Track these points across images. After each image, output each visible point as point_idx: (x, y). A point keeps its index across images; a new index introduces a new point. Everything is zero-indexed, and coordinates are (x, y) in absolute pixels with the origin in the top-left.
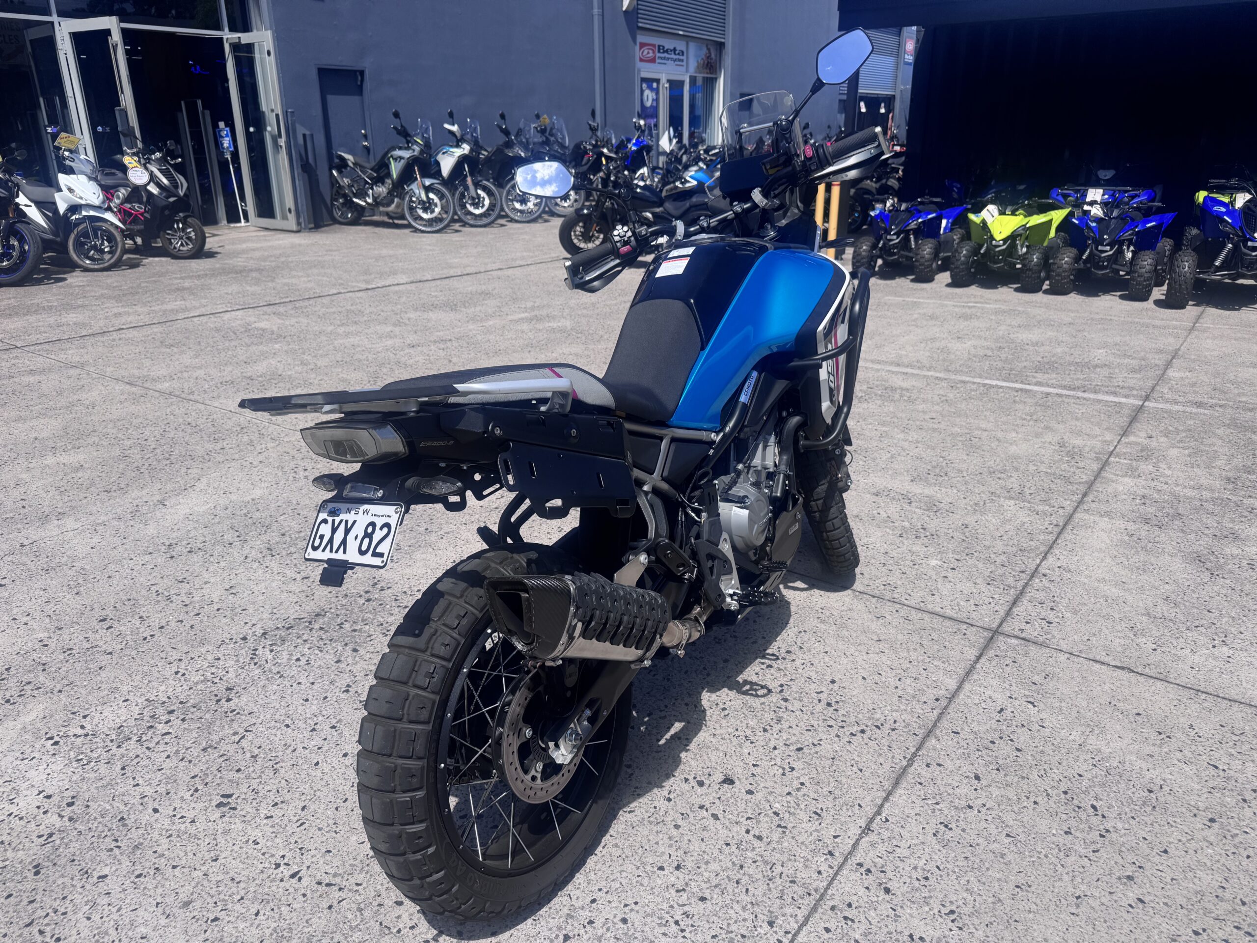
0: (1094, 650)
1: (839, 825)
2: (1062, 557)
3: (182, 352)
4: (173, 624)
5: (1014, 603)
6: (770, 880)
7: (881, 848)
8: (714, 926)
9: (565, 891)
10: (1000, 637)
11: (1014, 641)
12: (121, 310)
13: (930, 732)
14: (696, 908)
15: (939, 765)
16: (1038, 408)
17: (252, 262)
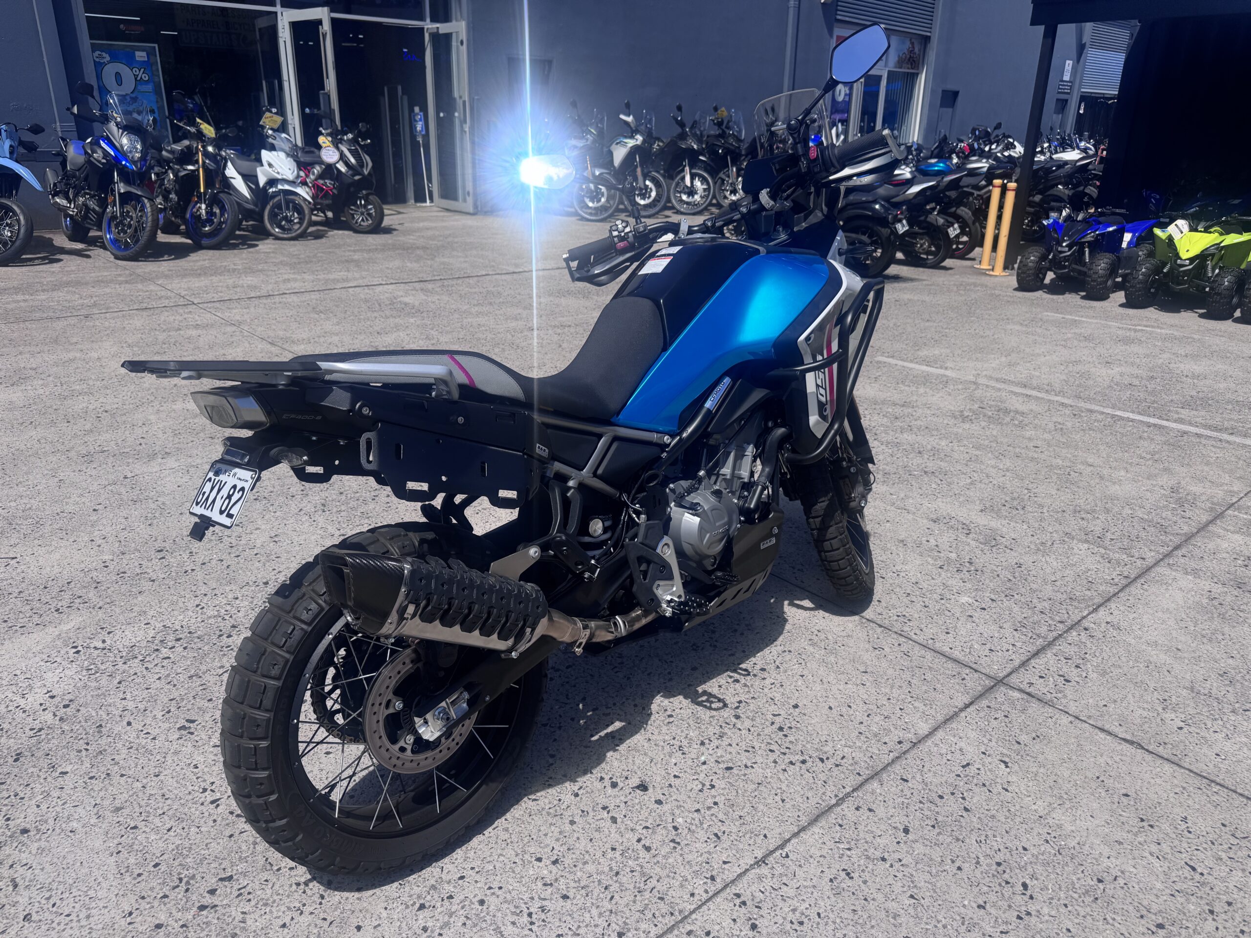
0: (1107, 717)
1: (734, 852)
2: (1116, 613)
3: (328, 319)
4: (214, 562)
5: (1036, 654)
6: (639, 892)
7: (768, 883)
8: (564, 925)
9: (440, 863)
10: (1003, 689)
11: (1016, 695)
12: (292, 276)
13: (876, 774)
14: (555, 905)
15: (870, 810)
16: (1165, 447)
17: (422, 240)
